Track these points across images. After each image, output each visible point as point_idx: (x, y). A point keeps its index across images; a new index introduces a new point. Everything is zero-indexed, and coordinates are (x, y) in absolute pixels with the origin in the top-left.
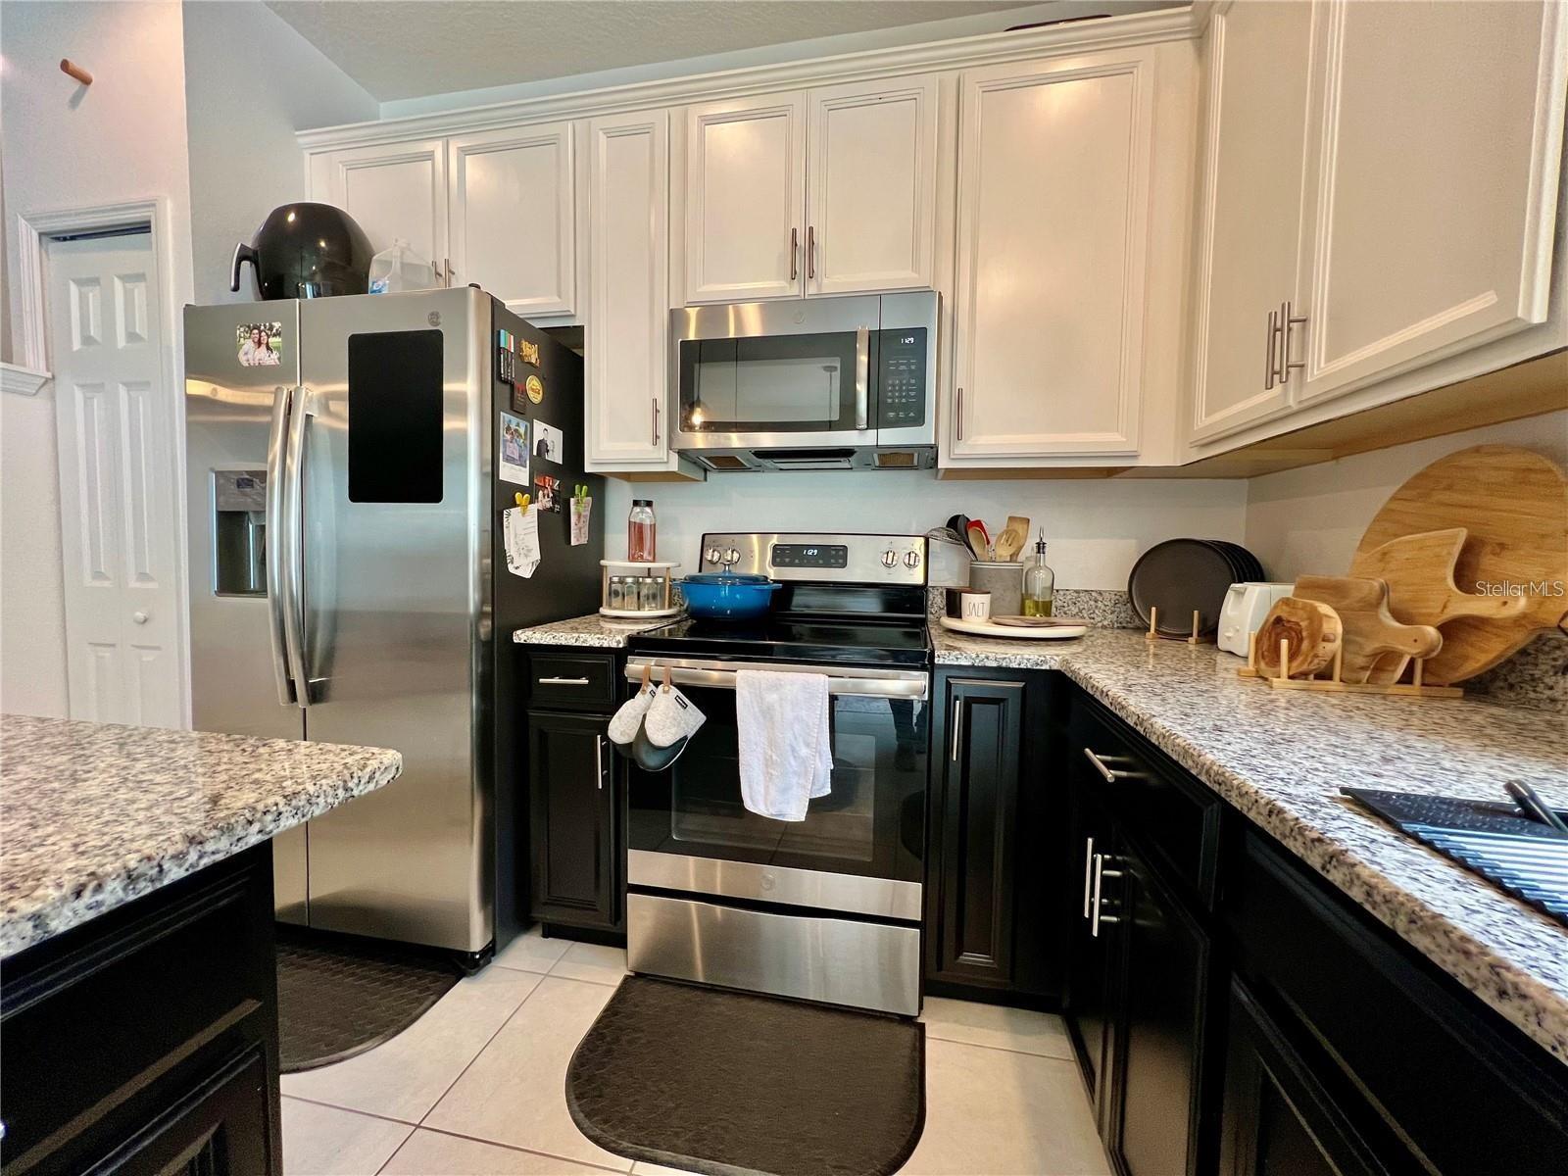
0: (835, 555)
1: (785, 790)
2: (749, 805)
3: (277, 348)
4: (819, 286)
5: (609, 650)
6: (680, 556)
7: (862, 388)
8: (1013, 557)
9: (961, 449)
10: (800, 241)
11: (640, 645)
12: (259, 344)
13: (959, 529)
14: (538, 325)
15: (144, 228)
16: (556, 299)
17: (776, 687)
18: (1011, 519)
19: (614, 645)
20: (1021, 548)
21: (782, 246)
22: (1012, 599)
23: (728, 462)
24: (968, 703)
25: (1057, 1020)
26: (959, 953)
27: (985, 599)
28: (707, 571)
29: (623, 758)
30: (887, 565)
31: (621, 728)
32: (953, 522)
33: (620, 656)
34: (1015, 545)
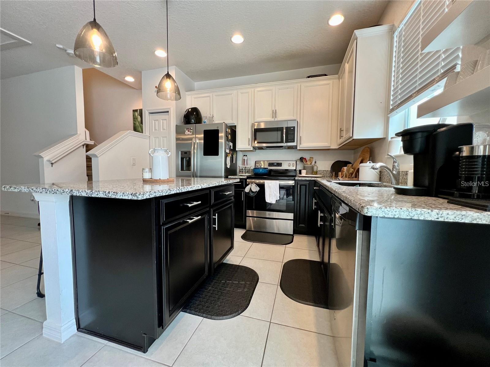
0: (279, 165)
1: (272, 198)
2: (267, 201)
3: (192, 132)
4: (277, 119)
5: (244, 179)
6: (251, 165)
7: (284, 136)
8: (311, 164)
9: (301, 146)
10: (274, 112)
11: (249, 177)
12: (189, 131)
13: (302, 159)
14: (228, 125)
15: (168, 112)
16: (232, 121)
17: (271, 183)
18: (310, 157)
19: (245, 178)
20: (312, 163)
21: (271, 112)
22: (311, 171)
23: (261, 148)
24: (301, 185)
25: (314, 236)
26: (299, 225)
27: (305, 171)
28: (256, 167)
29: (247, 194)
30: (289, 166)
31: (247, 190)
32: (301, 158)
33: (246, 179)
34: (311, 162)
